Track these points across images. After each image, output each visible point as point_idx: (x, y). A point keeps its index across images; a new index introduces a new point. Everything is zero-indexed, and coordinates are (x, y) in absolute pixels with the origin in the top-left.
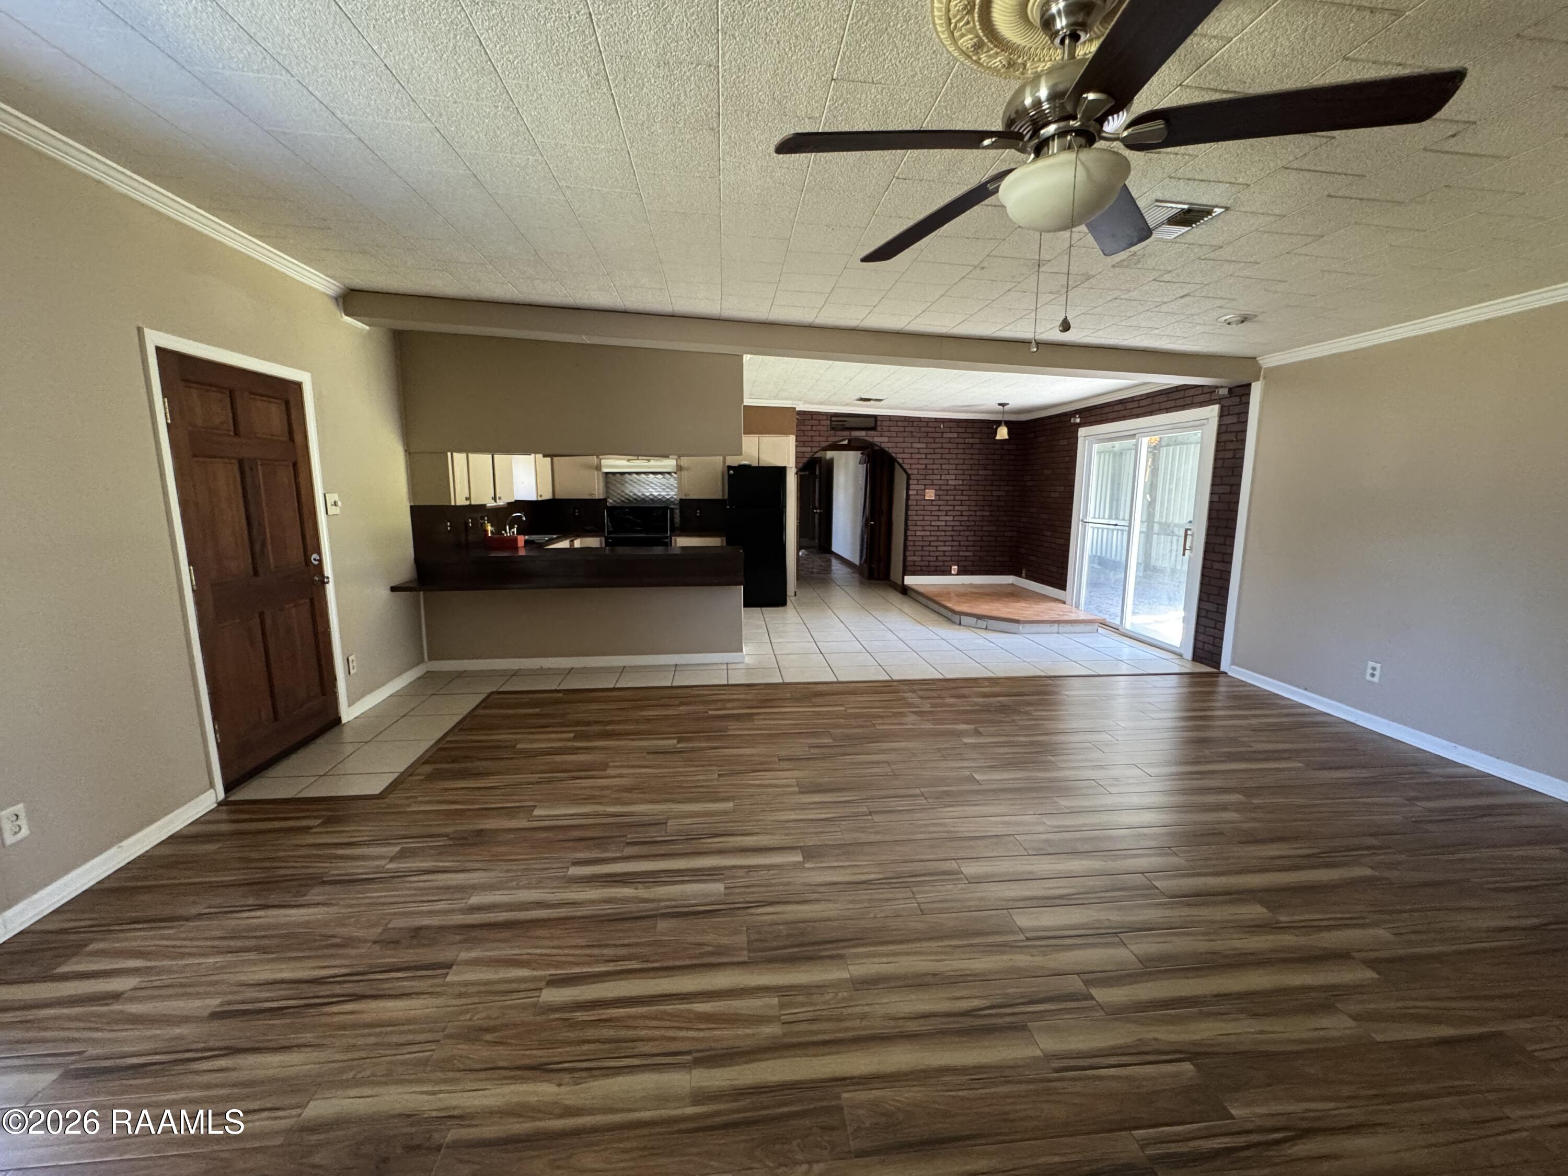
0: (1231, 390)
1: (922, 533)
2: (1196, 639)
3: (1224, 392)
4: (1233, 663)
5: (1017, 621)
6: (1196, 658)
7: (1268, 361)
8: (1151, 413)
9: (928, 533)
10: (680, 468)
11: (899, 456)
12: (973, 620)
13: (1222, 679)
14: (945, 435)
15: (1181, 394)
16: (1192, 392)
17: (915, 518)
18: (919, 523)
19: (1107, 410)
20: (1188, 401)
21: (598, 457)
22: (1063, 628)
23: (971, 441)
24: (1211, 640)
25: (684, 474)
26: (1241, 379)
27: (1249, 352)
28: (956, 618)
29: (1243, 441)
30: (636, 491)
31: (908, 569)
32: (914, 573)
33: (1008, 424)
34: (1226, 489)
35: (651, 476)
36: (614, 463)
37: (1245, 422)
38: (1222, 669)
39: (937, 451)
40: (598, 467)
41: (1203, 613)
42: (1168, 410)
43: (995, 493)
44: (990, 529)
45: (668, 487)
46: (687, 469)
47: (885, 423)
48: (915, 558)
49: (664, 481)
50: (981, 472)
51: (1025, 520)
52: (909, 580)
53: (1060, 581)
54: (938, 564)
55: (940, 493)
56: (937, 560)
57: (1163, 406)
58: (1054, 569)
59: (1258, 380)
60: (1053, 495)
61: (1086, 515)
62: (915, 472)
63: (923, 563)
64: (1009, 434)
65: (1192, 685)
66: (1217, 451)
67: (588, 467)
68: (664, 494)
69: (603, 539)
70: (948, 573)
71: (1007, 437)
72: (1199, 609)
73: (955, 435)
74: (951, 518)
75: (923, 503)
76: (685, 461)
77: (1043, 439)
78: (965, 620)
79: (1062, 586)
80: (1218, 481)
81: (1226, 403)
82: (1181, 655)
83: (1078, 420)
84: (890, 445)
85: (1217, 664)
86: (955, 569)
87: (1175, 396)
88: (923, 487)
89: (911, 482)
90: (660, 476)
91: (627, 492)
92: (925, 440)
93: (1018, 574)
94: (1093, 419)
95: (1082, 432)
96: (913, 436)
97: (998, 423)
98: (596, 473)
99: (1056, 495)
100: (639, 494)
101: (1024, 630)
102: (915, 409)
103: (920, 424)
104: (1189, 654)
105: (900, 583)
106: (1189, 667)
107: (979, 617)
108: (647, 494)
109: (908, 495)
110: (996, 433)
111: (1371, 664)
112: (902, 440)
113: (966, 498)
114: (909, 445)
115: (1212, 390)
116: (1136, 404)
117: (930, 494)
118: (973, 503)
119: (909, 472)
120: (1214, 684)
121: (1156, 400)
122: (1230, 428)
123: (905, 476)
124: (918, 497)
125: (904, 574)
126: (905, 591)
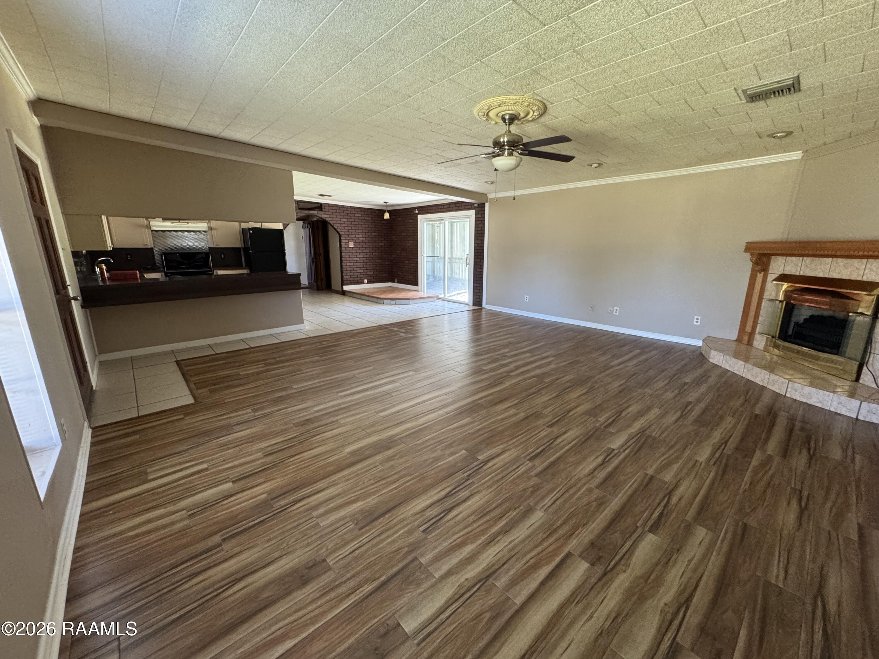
0: (478, 205)
1: (350, 264)
2: (473, 298)
3: (476, 205)
4: (486, 304)
5: (409, 299)
6: (474, 305)
7: (491, 196)
8: (449, 211)
9: (352, 264)
10: (211, 228)
11: (335, 225)
12: (389, 301)
13: (483, 310)
14: (356, 215)
15: (460, 205)
16: (464, 204)
17: (346, 256)
18: (347, 259)
19: (430, 208)
20: (463, 207)
21: (147, 220)
22: (425, 300)
23: (367, 218)
24: (478, 297)
25: (214, 232)
26: (482, 202)
27: (484, 192)
28: (381, 301)
29: (484, 224)
30: (176, 243)
31: (345, 282)
32: (348, 284)
33: (389, 212)
34: (480, 242)
35: (186, 233)
36: (158, 224)
37: (484, 217)
38: (483, 306)
39: (353, 223)
40: (149, 227)
41: (475, 288)
42: (456, 210)
43: (380, 244)
44: (379, 261)
45: (199, 241)
46: (216, 229)
47: (326, 208)
48: (348, 277)
49: (196, 236)
50: (373, 234)
51: (394, 256)
52: (346, 288)
53: (416, 284)
54: (358, 279)
55: (356, 244)
56: (357, 277)
57: (454, 209)
58: (411, 277)
59: (487, 202)
60: (407, 244)
61: (424, 253)
62: (343, 233)
63: (351, 279)
64: (390, 216)
65: (473, 313)
66: (475, 227)
67: (141, 226)
68: (197, 244)
69: (163, 274)
70: (363, 283)
71: (389, 218)
72: (474, 286)
73: (360, 215)
74: (362, 256)
75: (349, 249)
76: (214, 223)
77: (400, 219)
78: (385, 301)
79: (417, 285)
80: (477, 239)
81: (478, 209)
82: (468, 305)
83: (417, 212)
84: (330, 219)
85: (481, 305)
86: (366, 281)
87: (458, 205)
88: (348, 241)
89: (342, 238)
90: (192, 233)
91: (169, 243)
92: (347, 217)
93: (393, 281)
94: (424, 212)
95: (420, 217)
96: (341, 215)
97: (384, 211)
98: (147, 230)
99: (409, 245)
100: (179, 245)
101: (412, 303)
102: (343, 201)
103: (344, 209)
104: (471, 304)
105: (341, 290)
106: (472, 308)
107: (392, 299)
108: (185, 244)
109: (341, 245)
110: (384, 216)
111: (526, 296)
112: (335, 216)
113: (368, 246)
114: (339, 219)
115: (472, 204)
116: (442, 207)
117: (351, 245)
118: (371, 249)
119: (341, 233)
120: (481, 312)
121: (451, 206)
122: (479, 219)
123: (338, 235)
124: (346, 246)
125: (342, 285)
126: (344, 293)
